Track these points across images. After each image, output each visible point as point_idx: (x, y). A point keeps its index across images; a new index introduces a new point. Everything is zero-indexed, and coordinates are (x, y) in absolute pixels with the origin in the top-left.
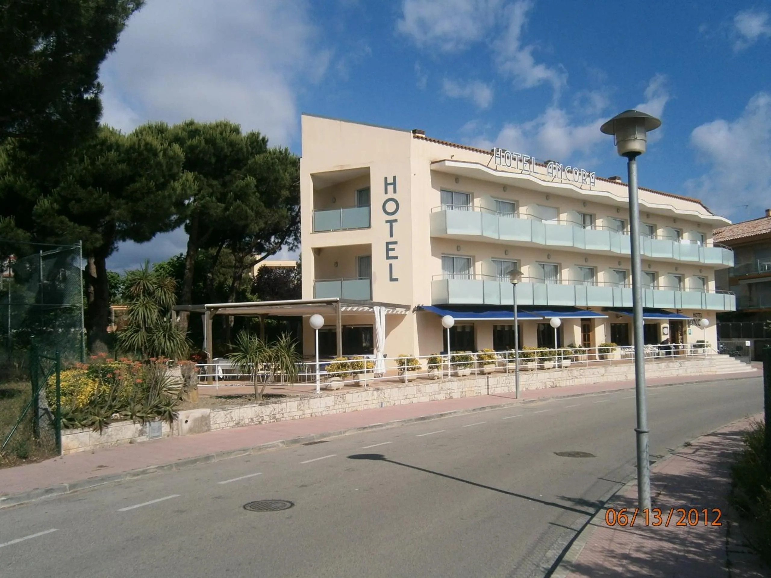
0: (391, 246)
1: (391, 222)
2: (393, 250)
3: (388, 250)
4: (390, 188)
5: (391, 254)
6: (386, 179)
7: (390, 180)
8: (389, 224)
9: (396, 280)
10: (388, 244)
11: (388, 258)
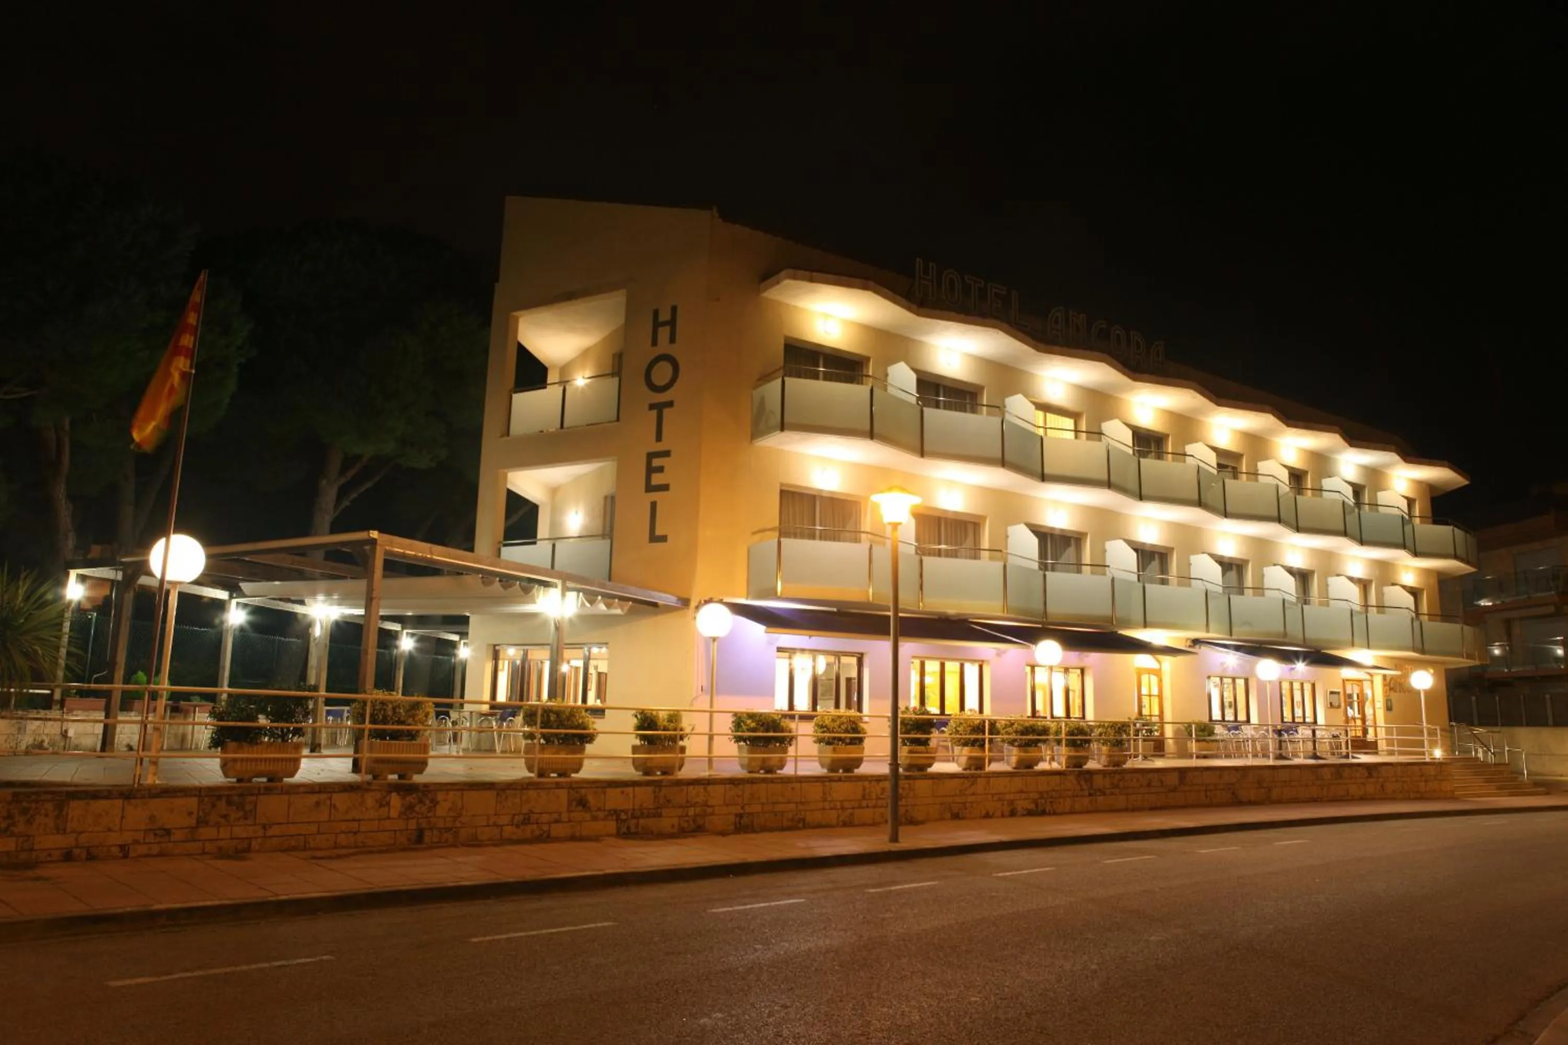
0: (656, 462)
1: (659, 408)
2: (661, 469)
3: (651, 470)
4: (664, 332)
5: (657, 479)
6: (656, 313)
7: (665, 316)
8: (654, 413)
9: (664, 539)
10: (651, 456)
11: (650, 488)
